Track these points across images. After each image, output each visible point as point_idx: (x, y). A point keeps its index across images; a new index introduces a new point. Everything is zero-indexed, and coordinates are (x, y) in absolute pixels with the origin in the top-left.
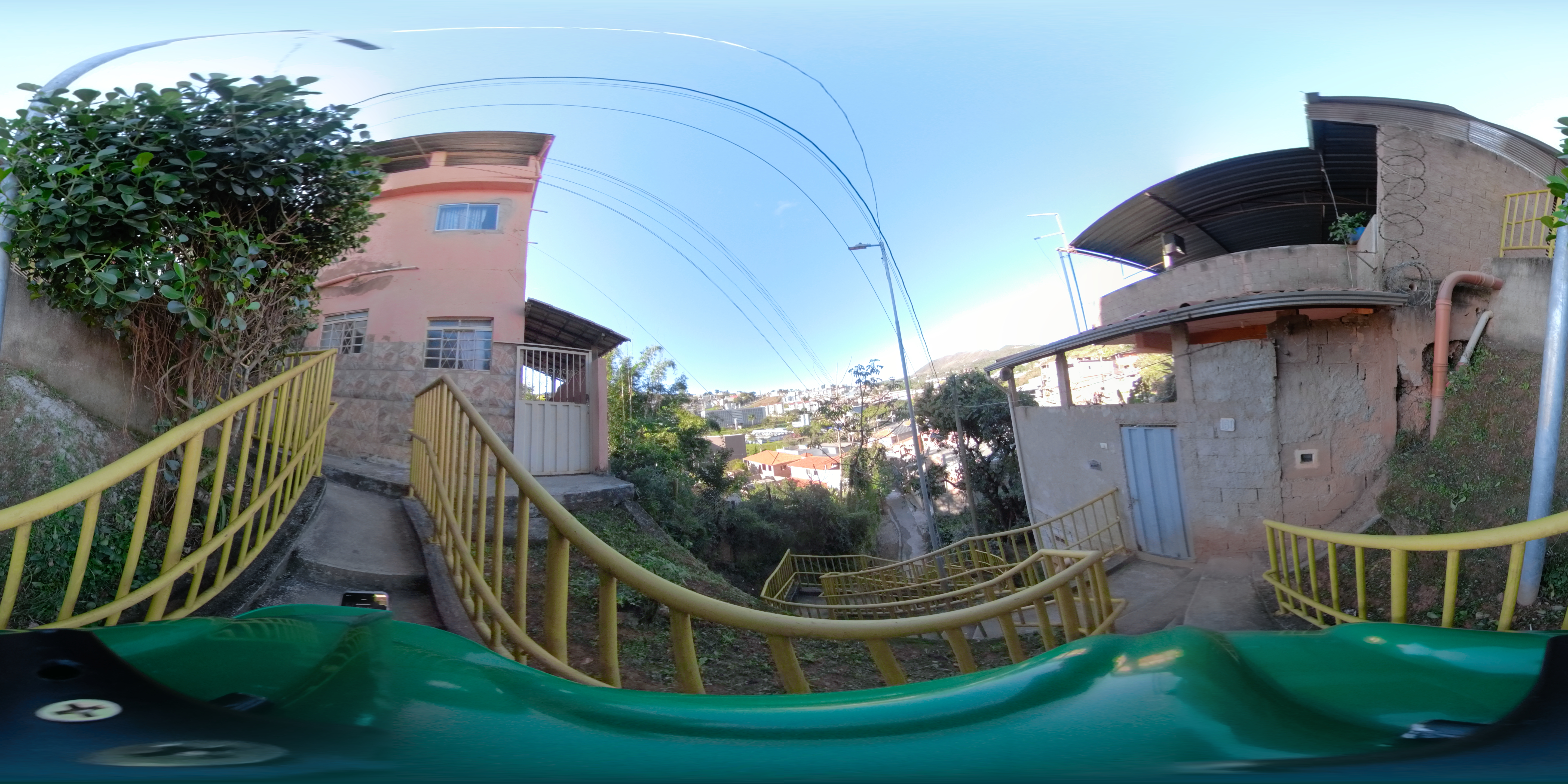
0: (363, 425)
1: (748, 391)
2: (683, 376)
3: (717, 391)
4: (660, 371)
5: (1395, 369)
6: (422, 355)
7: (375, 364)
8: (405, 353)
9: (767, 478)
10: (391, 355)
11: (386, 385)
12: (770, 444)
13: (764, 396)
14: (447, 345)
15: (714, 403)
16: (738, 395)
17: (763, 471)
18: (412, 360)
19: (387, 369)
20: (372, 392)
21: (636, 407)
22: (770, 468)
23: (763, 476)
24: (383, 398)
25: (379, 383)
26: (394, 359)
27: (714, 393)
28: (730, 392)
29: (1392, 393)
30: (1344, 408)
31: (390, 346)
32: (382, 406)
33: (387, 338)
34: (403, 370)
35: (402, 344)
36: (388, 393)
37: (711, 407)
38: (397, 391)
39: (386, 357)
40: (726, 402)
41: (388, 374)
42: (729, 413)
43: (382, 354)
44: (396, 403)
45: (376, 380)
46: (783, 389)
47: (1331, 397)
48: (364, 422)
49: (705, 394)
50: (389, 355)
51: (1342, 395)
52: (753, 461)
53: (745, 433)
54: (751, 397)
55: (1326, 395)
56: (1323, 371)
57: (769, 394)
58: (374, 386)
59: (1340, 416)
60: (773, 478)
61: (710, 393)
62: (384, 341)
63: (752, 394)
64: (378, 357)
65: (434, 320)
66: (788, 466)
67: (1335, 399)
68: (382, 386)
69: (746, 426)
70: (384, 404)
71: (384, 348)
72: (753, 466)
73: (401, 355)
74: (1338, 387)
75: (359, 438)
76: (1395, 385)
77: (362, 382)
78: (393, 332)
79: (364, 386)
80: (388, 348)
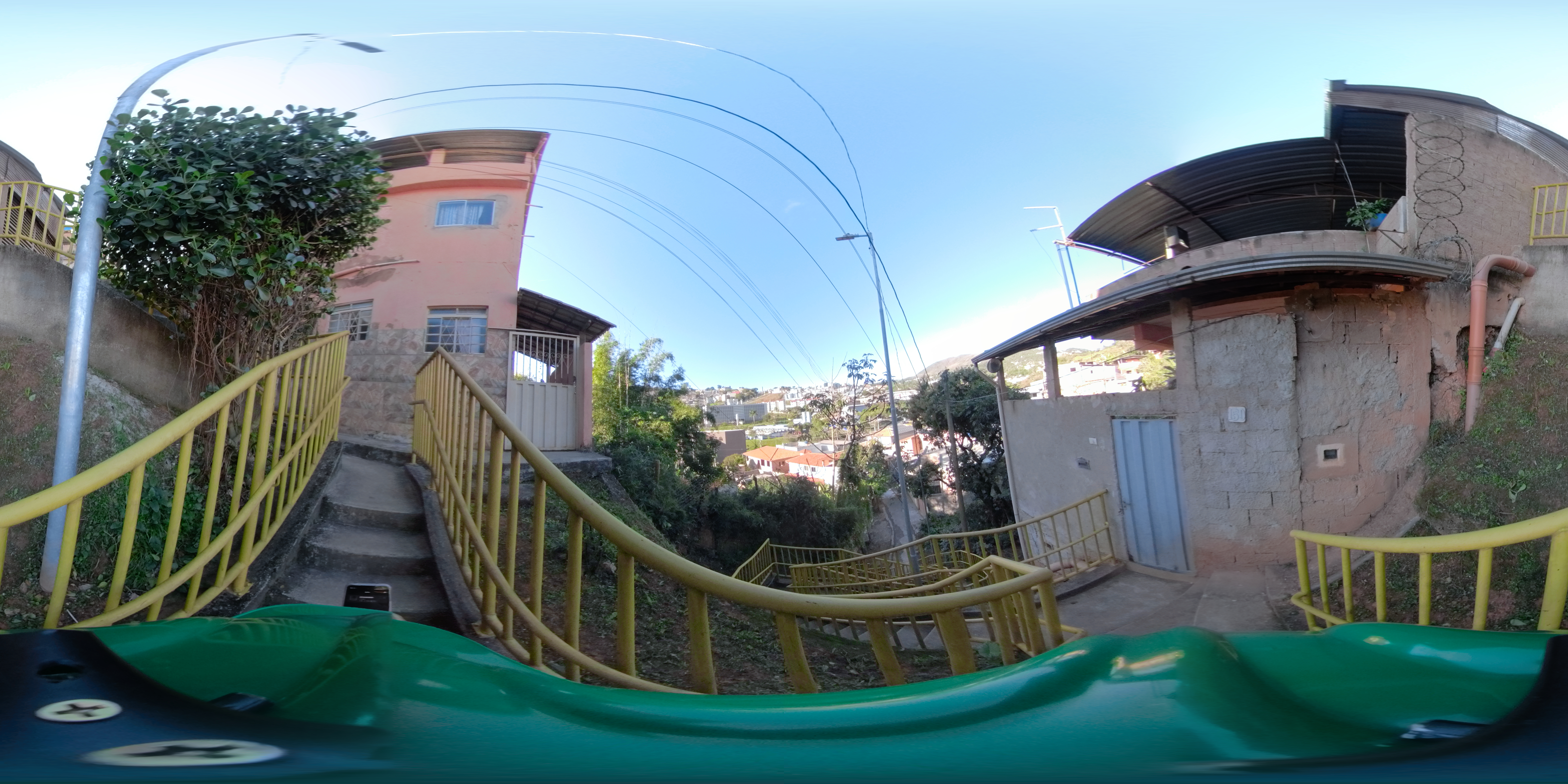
0: (370, 405)
1: (751, 387)
2: (680, 369)
3: (720, 387)
4: (658, 364)
5: (1429, 352)
6: (423, 340)
7: (380, 349)
8: (407, 339)
9: (765, 473)
10: (395, 340)
11: (390, 368)
12: (770, 439)
13: (767, 392)
14: (446, 331)
15: (717, 398)
16: (741, 391)
17: (762, 466)
18: (414, 346)
19: (391, 353)
20: (378, 375)
21: (632, 398)
22: (768, 463)
23: (761, 471)
24: (388, 380)
25: (384, 367)
26: (398, 344)
27: (716, 388)
28: (733, 388)
29: (1426, 379)
30: (1373, 395)
31: (394, 333)
32: (387, 387)
33: (391, 326)
34: (405, 354)
35: (404, 331)
36: (392, 375)
37: (713, 402)
38: (398, 372)
39: (389, 343)
40: (728, 397)
41: (392, 358)
42: (731, 408)
43: (386, 340)
44: (399, 384)
45: (381, 363)
46: (786, 385)
47: (1359, 382)
48: (370, 402)
49: (708, 389)
50: (392, 342)
51: (1372, 379)
52: (752, 456)
53: (746, 428)
54: (754, 393)
55: (1354, 380)
56: (1350, 352)
57: (772, 390)
58: (379, 369)
59: (1369, 403)
60: (770, 473)
61: (713, 388)
62: (388, 328)
63: (755, 390)
64: (383, 343)
65: (434, 309)
66: (786, 461)
67: (1363, 385)
68: (387, 370)
69: (748, 421)
70: (388, 385)
71: (388, 335)
72: (752, 461)
73: (404, 340)
74: (1367, 371)
75: (366, 417)
76: (1430, 371)
77: (368, 366)
78: (396, 320)
79: (370, 370)
80: (392, 334)
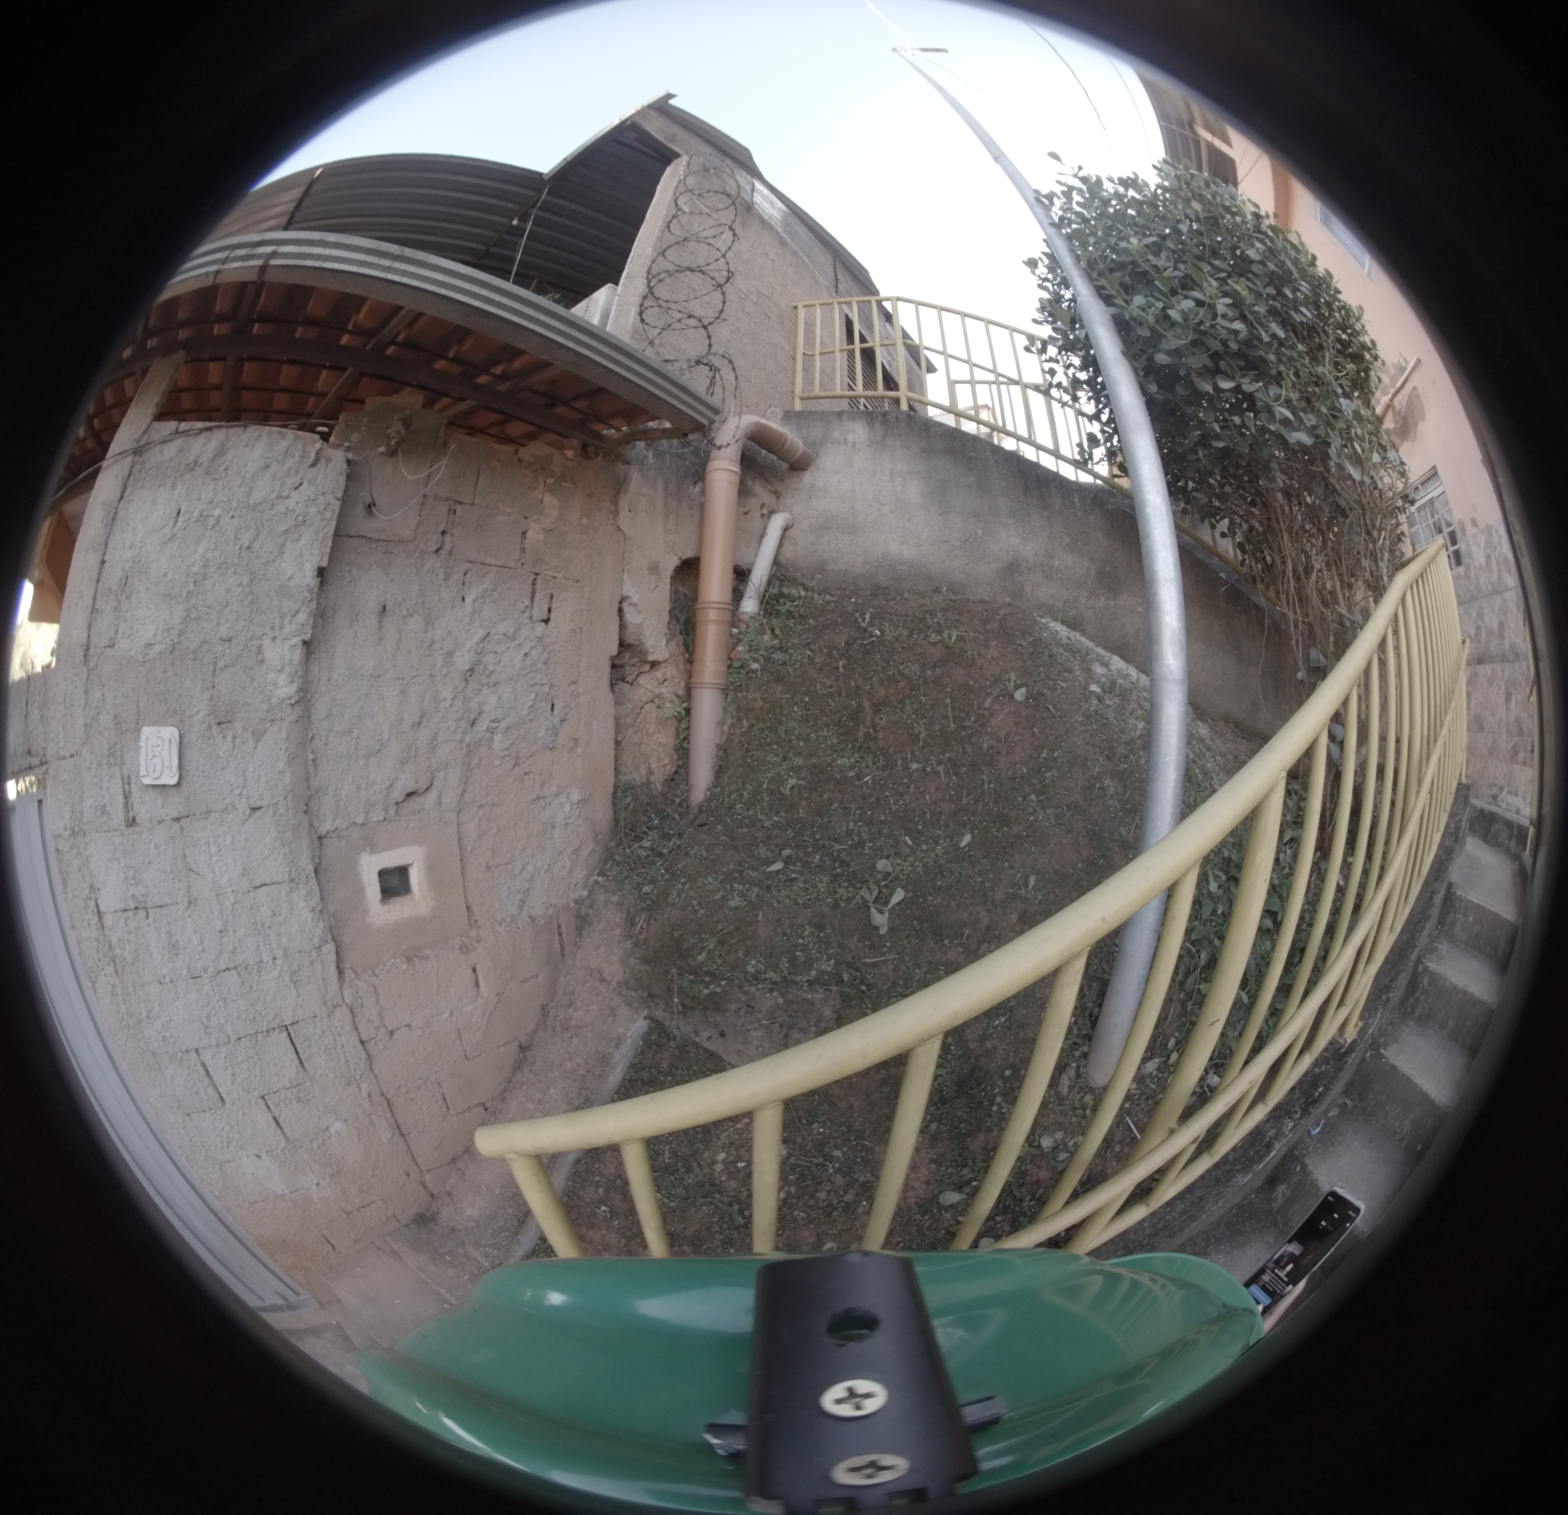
5: (616, 605)
29: (607, 671)
30: (492, 701)
47: (463, 661)
51: (489, 659)
55: (450, 654)
56: (447, 578)
59: (482, 725)
67: (472, 670)
74: (481, 633)
76: (613, 649)
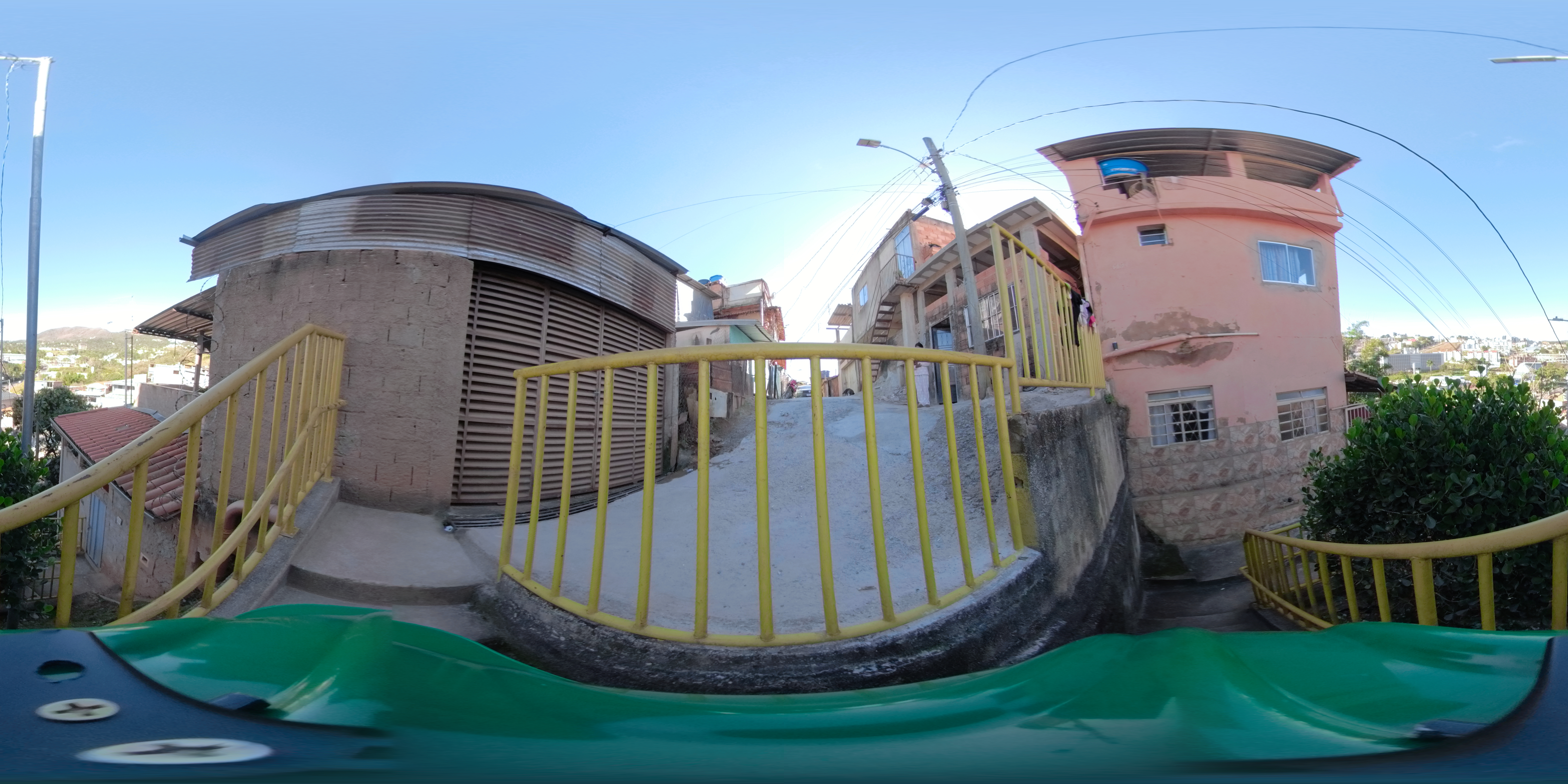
6: (1278, 431)
7: (1237, 449)
8: (1264, 433)
10: (1251, 437)
14: (1296, 416)
19: (1250, 451)
20: (1240, 476)
24: (1253, 478)
25: (1246, 466)
26: (1256, 440)
31: (1248, 428)
32: (1255, 484)
33: (1242, 420)
34: (1266, 449)
35: (1259, 424)
36: (1257, 472)
38: (1265, 468)
39: (1246, 441)
43: (1242, 438)
45: (1242, 464)
50: (1249, 439)
62: (1240, 424)
64: (1239, 442)
65: (1280, 394)
68: (1250, 468)
70: (1256, 483)
71: (1242, 432)
73: (1261, 435)
77: (1226, 470)
78: (1247, 413)
79: (1230, 473)
80: (1247, 431)
